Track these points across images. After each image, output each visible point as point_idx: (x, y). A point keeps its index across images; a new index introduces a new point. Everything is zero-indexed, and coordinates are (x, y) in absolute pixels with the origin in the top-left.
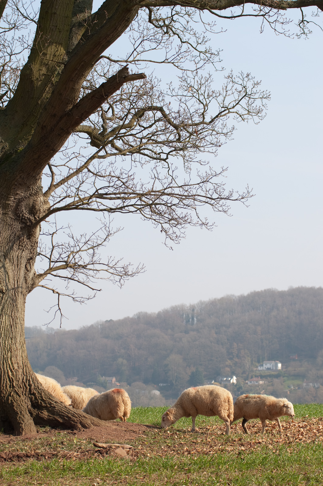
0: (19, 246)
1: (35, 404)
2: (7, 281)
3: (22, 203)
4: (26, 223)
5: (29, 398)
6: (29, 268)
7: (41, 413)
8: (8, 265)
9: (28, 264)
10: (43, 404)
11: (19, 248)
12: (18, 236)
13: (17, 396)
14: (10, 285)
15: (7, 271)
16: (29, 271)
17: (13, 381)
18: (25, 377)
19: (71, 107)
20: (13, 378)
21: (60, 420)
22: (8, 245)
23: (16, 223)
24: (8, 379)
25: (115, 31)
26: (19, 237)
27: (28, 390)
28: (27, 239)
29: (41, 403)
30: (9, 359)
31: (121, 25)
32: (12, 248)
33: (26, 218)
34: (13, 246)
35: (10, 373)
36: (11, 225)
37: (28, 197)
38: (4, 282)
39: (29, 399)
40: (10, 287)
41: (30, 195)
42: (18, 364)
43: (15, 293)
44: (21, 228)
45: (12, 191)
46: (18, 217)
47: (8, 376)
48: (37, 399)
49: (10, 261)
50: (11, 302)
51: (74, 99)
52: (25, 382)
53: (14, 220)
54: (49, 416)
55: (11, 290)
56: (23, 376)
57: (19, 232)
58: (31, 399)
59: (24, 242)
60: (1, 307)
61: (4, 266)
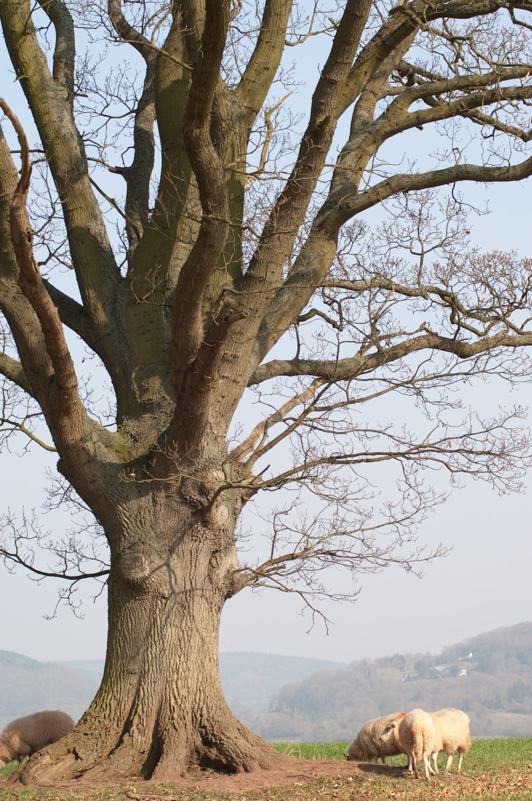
0: (192, 536)
1: (206, 740)
2: (173, 582)
3: (187, 482)
4: (196, 507)
5: (199, 731)
6: (214, 564)
7: (210, 751)
8: (175, 562)
9: (213, 559)
10: (214, 741)
11: (192, 539)
12: (189, 524)
13: (174, 730)
14: (178, 587)
15: (172, 570)
16: (216, 567)
17: (174, 711)
18: (197, 705)
19: (194, 359)
20: (175, 707)
21: (224, 761)
22: (176, 537)
23: (184, 507)
24: (169, 709)
26: (191, 526)
27: (198, 722)
28: (203, 527)
29: (211, 738)
30: (174, 683)
32: (181, 539)
33: (195, 501)
34: (183, 537)
35: (173, 701)
36: (178, 511)
37: (194, 474)
38: (168, 584)
39: (199, 734)
40: (177, 590)
41: (196, 470)
42: (188, 688)
43: (186, 597)
44: (192, 513)
45: (171, 467)
46: (185, 501)
47: (170, 704)
48: (208, 734)
49: (178, 556)
50: (180, 609)
51: (195, 348)
52: (196, 712)
53: (182, 504)
54: (217, 756)
55: (178, 595)
56: (194, 703)
57: (190, 518)
58: (201, 733)
59: (199, 531)
60: (165, 616)
61: (167, 564)
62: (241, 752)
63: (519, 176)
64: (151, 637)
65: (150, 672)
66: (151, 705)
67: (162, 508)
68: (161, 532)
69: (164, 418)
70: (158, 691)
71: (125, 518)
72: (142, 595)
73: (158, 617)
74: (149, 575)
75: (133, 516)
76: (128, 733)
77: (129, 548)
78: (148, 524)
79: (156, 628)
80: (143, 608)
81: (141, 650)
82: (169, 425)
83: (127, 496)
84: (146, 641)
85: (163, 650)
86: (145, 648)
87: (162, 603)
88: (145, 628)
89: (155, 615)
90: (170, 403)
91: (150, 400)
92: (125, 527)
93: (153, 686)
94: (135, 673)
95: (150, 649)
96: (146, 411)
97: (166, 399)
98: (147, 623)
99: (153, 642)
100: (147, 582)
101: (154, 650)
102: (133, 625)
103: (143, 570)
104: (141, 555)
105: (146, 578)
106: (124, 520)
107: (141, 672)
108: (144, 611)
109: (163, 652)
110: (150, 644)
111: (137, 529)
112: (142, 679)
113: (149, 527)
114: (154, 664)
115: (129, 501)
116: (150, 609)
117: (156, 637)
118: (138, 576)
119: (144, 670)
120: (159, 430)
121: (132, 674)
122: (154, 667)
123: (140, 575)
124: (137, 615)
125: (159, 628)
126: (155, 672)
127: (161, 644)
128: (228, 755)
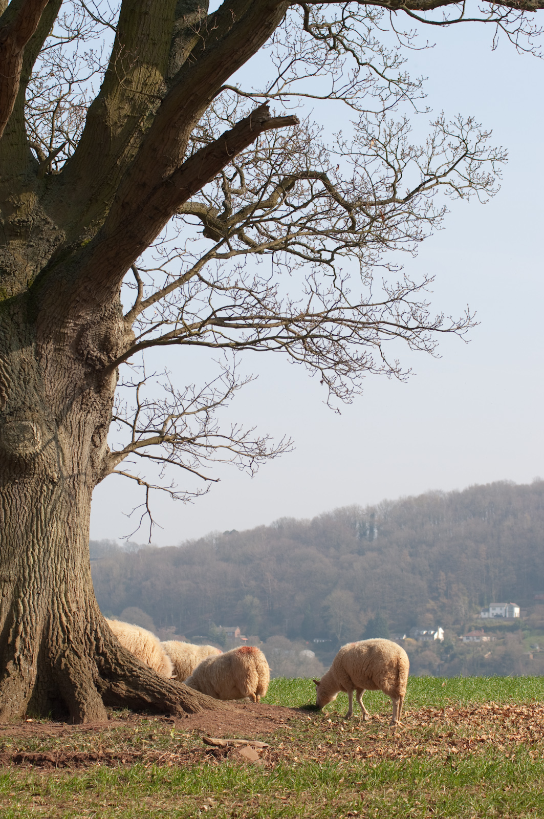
0: (82, 404)
1: (106, 671)
2: (61, 463)
3: (88, 332)
4: (93, 367)
5: (96, 660)
6: (98, 442)
7: (116, 685)
8: (62, 436)
9: (97, 436)
10: (120, 672)
11: (81, 408)
12: (80, 388)
13: (76, 657)
14: (66, 469)
15: (60, 447)
16: (97, 447)
17: (69, 632)
18: (89, 625)
19: (172, 172)
20: (69, 627)
21: (148, 699)
22: (64, 403)
23: (77, 366)
24: (60, 629)
25: (247, 45)
26: (82, 390)
27: (94, 648)
28: (96, 393)
29: (115, 669)
30: (63, 595)
31: (257, 34)
32: (69, 408)
33: (94, 358)
34: (72, 404)
35: (64, 619)
36: (68, 370)
37: (98, 322)
38: (56, 464)
39: (95, 662)
40: (65, 474)
41: (101, 318)
42: (77, 603)
43: (74, 483)
44: (85, 374)
45: (70, 311)
46: (81, 355)
47: (61, 622)
48: (109, 663)
49: (66, 429)
50: (67, 498)
51: (177, 157)
52: (89, 634)
53: (74, 360)
54: (131, 692)
55: (67, 478)
56: (86, 623)
57: (82, 381)
58: (99, 663)
59: (90, 398)
60: (50, 507)
61: (55, 438)
64: (33, 534)
65: (33, 580)
66: (34, 624)
67: (49, 365)
68: (47, 396)
70: (43, 606)
71: (6, 374)
72: (25, 478)
73: (43, 508)
74: (41, 451)
75: (16, 372)
76: (12, 661)
77: (11, 414)
78: (31, 384)
79: (39, 522)
80: (22, 495)
81: (18, 551)
82: (52, 256)
83: (10, 345)
84: (25, 538)
85: (47, 551)
86: (24, 548)
87: (48, 489)
88: (25, 521)
89: (39, 504)
90: (54, 228)
91: (24, 221)
92: (5, 386)
93: (36, 598)
94: (10, 581)
95: (31, 550)
96: (16, 236)
97: (48, 223)
98: (27, 515)
99: (35, 541)
100: (37, 460)
102: (8, 516)
103: (34, 444)
104: (32, 424)
105: (36, 455)
106: (4, 376)
107: (19, 579)
108: (23, 499)
109: (47, 554)
110: (31, 543)
111: (19, 389)
112: (21, 589)
113: (32, 389)
114: (37, 570)
115: (11, 351)
116: (32, 497)
117: (40, 534)
118: (27, 452)
119: (24, 577)
120: (37, 263)
121: (5, 581)
122: (38, 573)
123: (31, 450)
124: (14, 503)
125: (43, 521)
126: (39, 580)
127: (46, 543)
128: (153, 691)
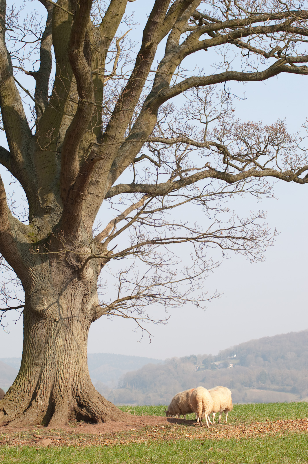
0: (72, 286)
1: (80, 404)
2: (61, 312)
3: (69, 254)
4: (74, 269)
6: (85, 302)
7: (82, 410)
8: (62, 300)
9: (84, 299)
10: (84, 404)
12: (71, 279)
13: (61, 398)
14: (64, 315)
15: (61, 305)
16: (85, 304)
17: (61, 387)
18: (75, 384)
19: (74, 183)
20: (62, 384)
21: (90, 416)
22: (63, 286)
23: (68, 269)
24: (58, 386)
26: (71, 280)
27: (75, 394)
28: (79, 280)
29: (83, 403)
30: (61, 371)
32: (66, 287)
33: (74, 265)
35: (61, 381)
36: (64, 271)
37: (73, 249)
38: (58, 313)
40: (63, 317)
41: (74, 248)
42: (70, 374)
43: (69, 321)
44: (72, 272)
45: (60, 246)
46: (68, 265)
47: (59, 383)
48: (81, 400)
49: (64, 297)
50: (65, 328)
51: (74, 176)
52: (74, 387)
53: (66, 267)
54: (86, 413)
55: (65, 319)
56: (73, 383)
57: (71, 275)
58: (77, 400)
59: (76, 283)
60: (56, 332)
61: (58, 302)
62: (100, 411)
63: (263, 78)
64: (48, 344)
65: (48, 364)
66: (48, 384)
67: (55, 269)
68: (54, 283)
69: (56, 217)
70: (52, 375)
71: (33, 275)
72: (43, 320)
73: (52, 333)
74: (47, 308)
75: (38, 274)
76: (34, 400)
77: (36, 292)
78: (47, 278)
79: (51, 339)
80: (43, 327)
81: (43, 352)
82: (59, 221)
83: (35, 262)
84: (45, 346)
85: (55, 352)
86: (45, 350)
87: (54, 324)
88: (45, 339)
89: (51, 331)
90: (60, 208)
91: (48, 206)
92: (33, 280)
93: (49, 372)
94: (39, 365)
95: (48, 351)
96: (46, 213)
97: (57, 206)
98: (46, 336)
99: (49, 347)
100: (46, 312)
101: (50, 351)
102: (38, 337)
103: (43, 305)
104: (43, 297)
105: (46, 310)
106: (33, 276)
107: (43, 364)
108: (44, 329)
109: (55, 353)
110: (48, 348)
111: (40, 281)
112: (43, 369)
113: (47, 280)
114: (50, 360)
115: (36, 265)
116: (47, 328)
117: (51, 344)
118: (41, 309)
120: (53, 224)
121: (37, 365)
123: (42, 308)
124: (40, 331)
125: (53, 339)
126: (51, 364)
127: (54, 348)
128: (92, 413)
